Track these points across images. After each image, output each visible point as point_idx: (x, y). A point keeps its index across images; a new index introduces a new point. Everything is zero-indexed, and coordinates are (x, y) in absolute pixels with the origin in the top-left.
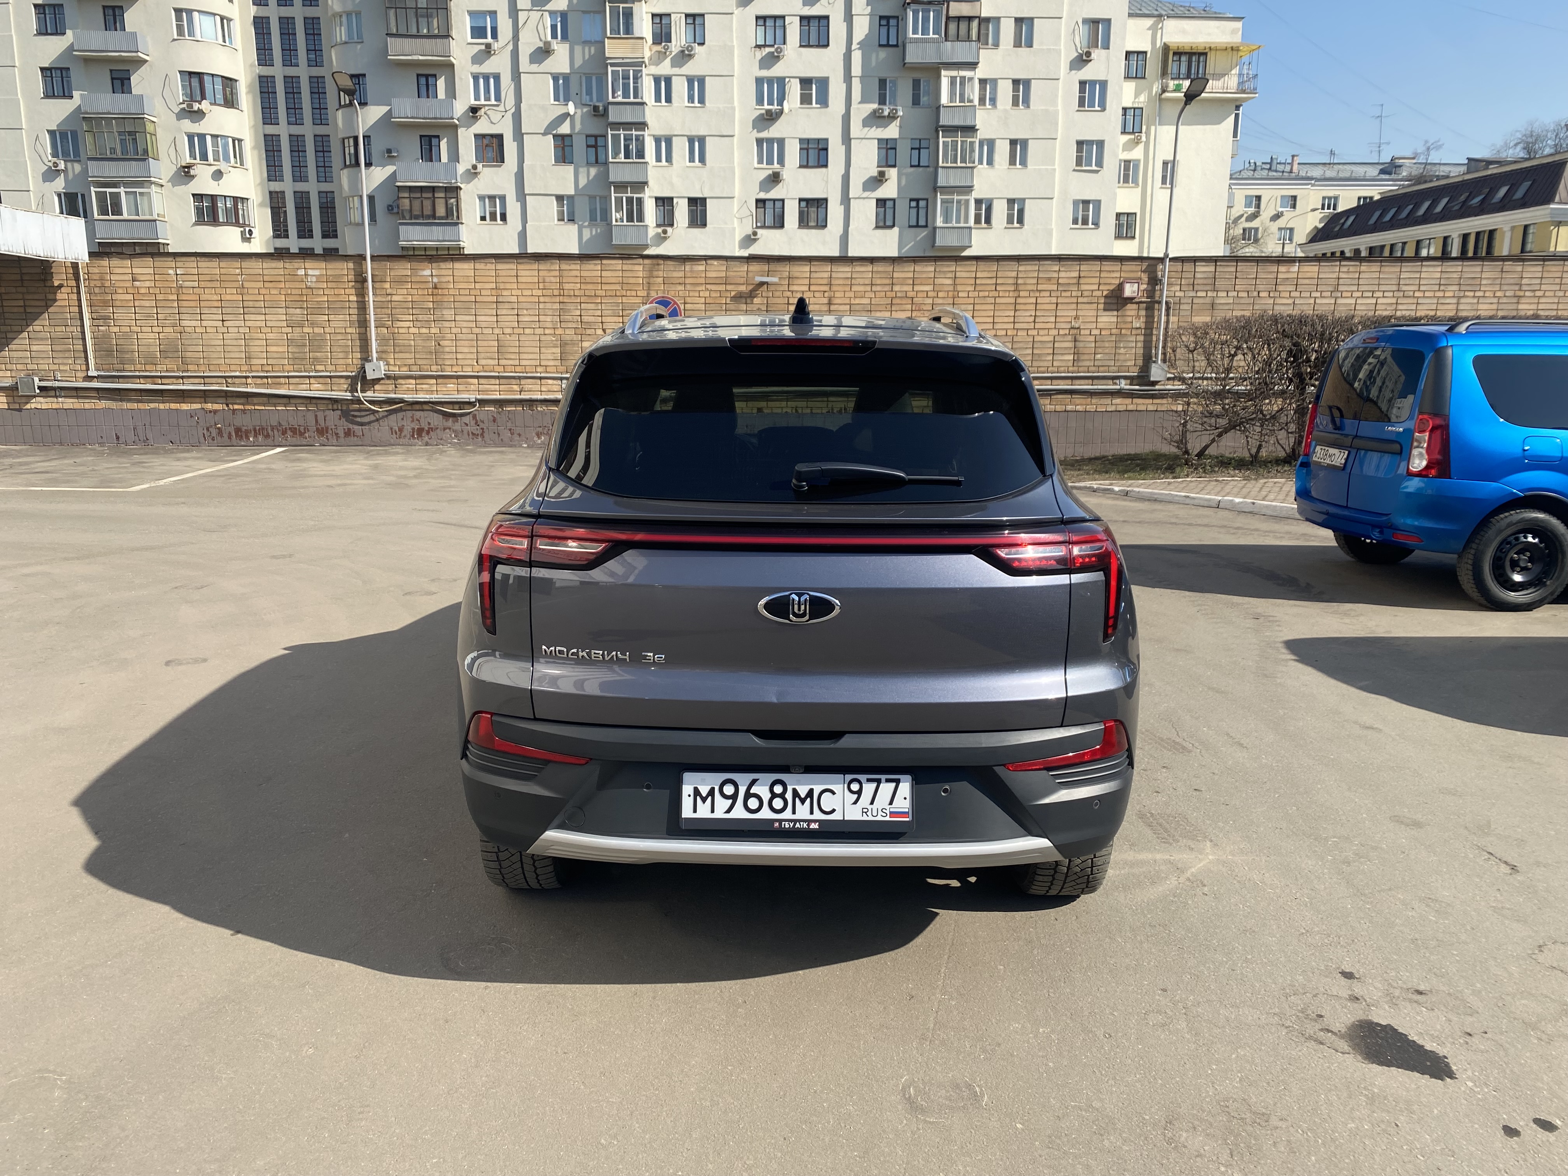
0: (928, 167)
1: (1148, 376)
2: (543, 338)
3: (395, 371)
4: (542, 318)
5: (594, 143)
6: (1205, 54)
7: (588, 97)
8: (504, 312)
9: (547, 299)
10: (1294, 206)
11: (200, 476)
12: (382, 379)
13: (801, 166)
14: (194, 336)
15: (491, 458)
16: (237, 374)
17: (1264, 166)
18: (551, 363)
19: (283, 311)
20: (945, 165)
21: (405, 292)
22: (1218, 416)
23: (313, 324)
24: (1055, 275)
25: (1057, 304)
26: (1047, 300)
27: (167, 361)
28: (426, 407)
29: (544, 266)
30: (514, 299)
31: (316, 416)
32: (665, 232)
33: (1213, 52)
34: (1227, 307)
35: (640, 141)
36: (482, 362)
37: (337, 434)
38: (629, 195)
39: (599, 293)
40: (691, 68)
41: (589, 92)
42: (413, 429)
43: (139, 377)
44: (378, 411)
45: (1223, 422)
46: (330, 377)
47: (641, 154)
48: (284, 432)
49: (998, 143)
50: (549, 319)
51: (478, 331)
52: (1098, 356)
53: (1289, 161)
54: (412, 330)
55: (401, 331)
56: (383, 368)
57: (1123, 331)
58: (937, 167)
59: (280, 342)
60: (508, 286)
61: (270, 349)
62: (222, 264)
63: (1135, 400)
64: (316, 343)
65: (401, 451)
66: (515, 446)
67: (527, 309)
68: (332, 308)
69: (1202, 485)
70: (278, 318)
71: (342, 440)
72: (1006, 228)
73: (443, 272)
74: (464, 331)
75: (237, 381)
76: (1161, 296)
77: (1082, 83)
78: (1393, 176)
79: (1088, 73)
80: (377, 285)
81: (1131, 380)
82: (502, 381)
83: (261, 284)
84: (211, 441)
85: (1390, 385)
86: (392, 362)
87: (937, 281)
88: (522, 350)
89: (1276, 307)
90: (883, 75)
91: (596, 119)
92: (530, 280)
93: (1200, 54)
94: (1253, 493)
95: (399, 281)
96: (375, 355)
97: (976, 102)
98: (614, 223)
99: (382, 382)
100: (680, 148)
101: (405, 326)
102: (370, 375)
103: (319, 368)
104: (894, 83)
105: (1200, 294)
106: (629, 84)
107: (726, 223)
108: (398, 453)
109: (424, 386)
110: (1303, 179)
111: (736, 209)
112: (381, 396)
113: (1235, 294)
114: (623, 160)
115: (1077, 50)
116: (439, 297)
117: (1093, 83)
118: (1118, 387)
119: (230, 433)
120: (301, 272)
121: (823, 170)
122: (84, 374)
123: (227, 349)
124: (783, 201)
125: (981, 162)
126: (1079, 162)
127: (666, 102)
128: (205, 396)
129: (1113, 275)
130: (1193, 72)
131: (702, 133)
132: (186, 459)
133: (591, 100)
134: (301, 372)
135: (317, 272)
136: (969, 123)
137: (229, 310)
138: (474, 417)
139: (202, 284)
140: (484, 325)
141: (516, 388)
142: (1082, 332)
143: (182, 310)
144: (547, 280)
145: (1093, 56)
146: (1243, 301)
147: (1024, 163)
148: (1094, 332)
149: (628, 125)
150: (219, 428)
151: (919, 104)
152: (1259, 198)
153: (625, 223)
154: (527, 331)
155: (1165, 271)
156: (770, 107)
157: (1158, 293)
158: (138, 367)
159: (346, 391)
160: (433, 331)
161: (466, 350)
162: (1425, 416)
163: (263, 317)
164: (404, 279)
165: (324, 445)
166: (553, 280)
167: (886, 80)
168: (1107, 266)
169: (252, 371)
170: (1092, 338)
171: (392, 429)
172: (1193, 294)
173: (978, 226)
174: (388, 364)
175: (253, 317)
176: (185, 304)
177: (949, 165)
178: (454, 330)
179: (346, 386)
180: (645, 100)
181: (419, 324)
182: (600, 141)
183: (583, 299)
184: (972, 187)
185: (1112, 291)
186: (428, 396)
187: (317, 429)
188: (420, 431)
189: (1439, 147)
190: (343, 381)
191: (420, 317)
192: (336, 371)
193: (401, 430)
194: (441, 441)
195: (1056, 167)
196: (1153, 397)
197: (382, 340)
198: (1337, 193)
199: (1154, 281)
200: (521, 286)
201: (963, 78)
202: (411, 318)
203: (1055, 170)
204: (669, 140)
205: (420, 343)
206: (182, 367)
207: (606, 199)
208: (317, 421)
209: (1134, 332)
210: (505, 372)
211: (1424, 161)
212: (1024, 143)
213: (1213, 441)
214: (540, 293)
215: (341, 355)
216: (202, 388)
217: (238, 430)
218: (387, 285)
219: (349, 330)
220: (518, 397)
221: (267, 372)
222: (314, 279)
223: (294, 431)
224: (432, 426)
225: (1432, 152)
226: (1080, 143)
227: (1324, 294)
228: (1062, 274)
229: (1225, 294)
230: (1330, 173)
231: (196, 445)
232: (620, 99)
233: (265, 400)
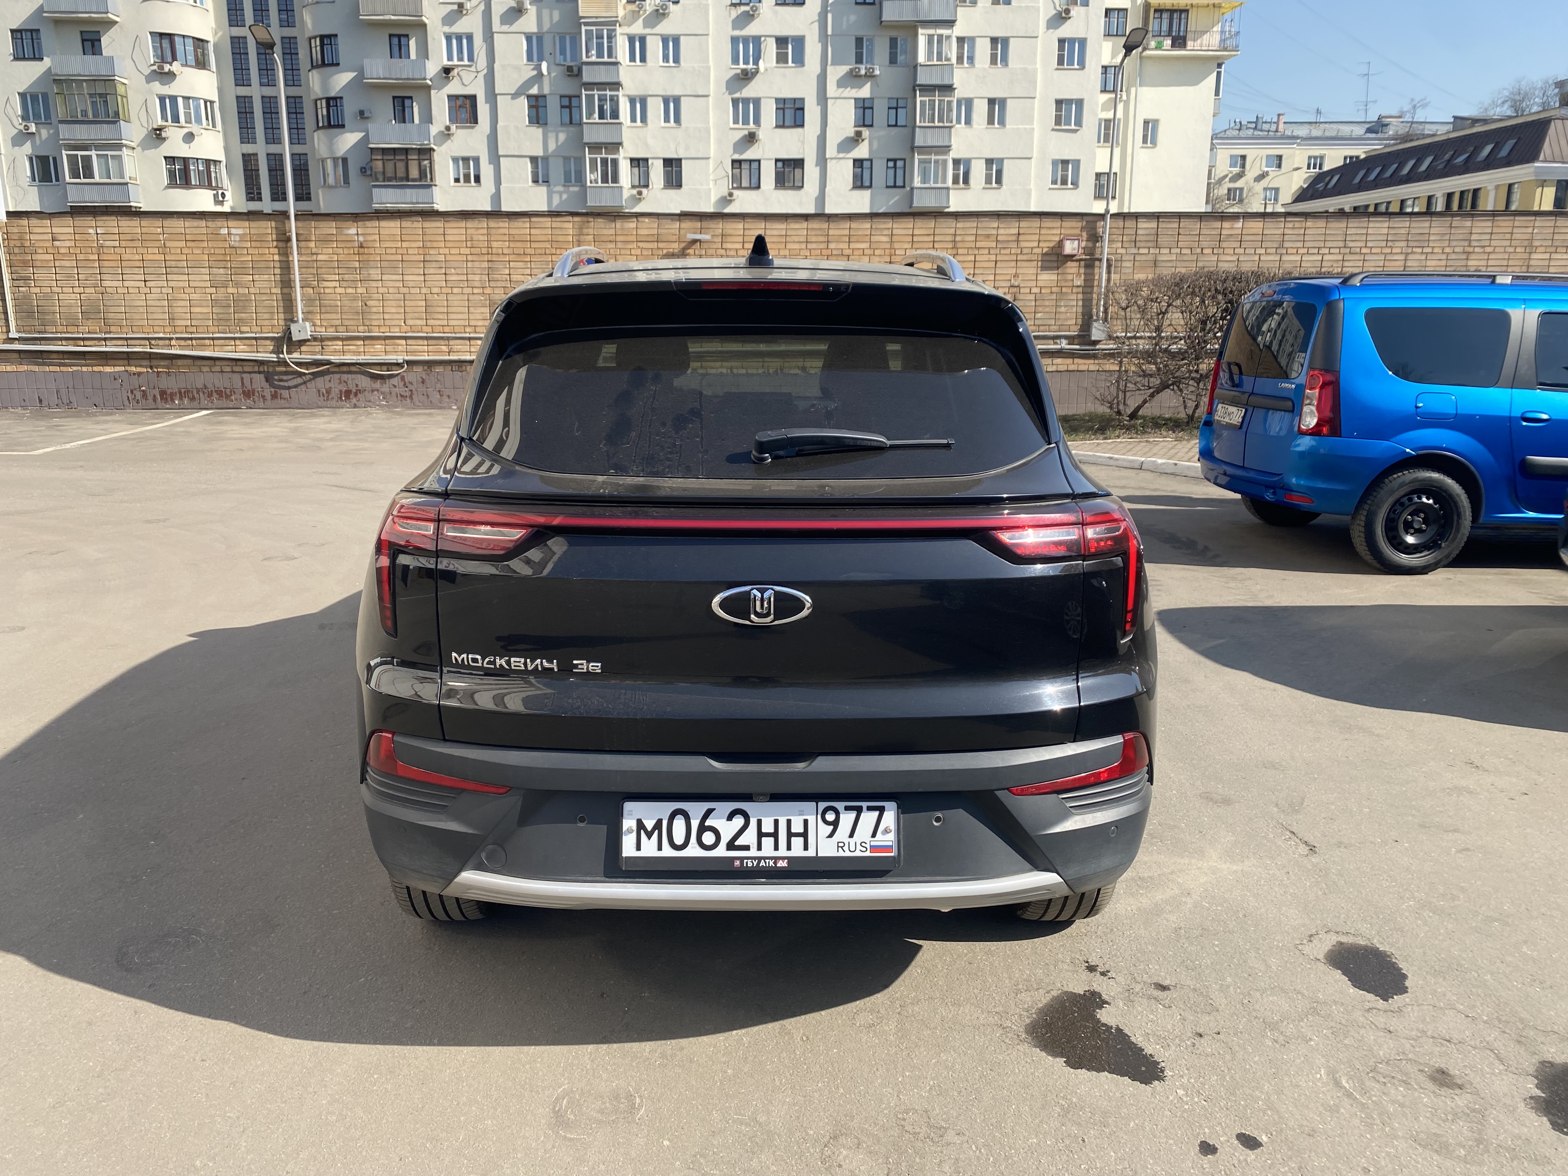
0: (905, 126)
1: (1090, 336)
2: (471, 297)
3: (322, 332)
4: (470, 277)
5: (568, 104)
6: (1187, 11)
7: (562, 57)
8: (432, 271)
9: (475, 258)
10: (1279, 166)
11: (115, 439)
12: (308, 340)
13: (777, 127)
14: (116, 297)
15: (415, 420)
16: (161, 335)
17: (1249, 125)
18: (480, 323)
19: (207, 271)
20: (923, 124)
21: (331, 251)
22: (1151, 376)
23: (237, 285)
24: (994, 232)
25: (996, 262)
26: (986, 258)
27: (89, 322)
28: (353, 369)
29: (471, 224)
30: (442, 258)
31: (242, 379)
32: (640, 193)
33: (1195, 9)
34: (1170, 264)
35: (615, 101)
36: (409, 322)
37: (263, 397)
38: (604, 156)
39: (528, 251)
40: (666, 27)
41: (563, 52)
42: (341, 391)
43: (61, 339)
44: (305, 374)
45: (1156, 381)
46: (256, 339)
47: (615, 114)
48: (210, 395)
49: (976, 102)
50: (477, 278)
51: (405, 290)
52: (1039, 315)
53: (1275, 120)
54: (339, 290)
55: (327, 291)
56: (309, 329)
57: (1064, 290)
58: (914, 127)
59: (204, 303)
60: (435, 245)
61: (194, 310)
62: (144, 223)
63: (1076, 360)
64: (241, 304)
65: (327, 413)
66: (444, 408)
67: (455, 268)
68: (256, 268)
69: (1131, 446)
70: (202, 278)
71: (269, 403)
72: (984, 188)
73: (369, 231)
74: (391, 290)
75: (161, 342)
76: (1102, 253)
77: (1061, 41)
78: (1379, 135)
79: (1067, 30)
80: (302, 244)
81: (1071, 339)
82: (431, 342)
83: (183, 244)
84: (135, 404)
85: (1290, 338)
86: (318, 322)
87: (874, 239)
88: (450, 310)
89: (1220, 264)
90: (860, 33)
91: (569, 78)
92: (457, 238)
93: (1181, 11)
94: (1180, 454)
95: (324, 240)
96: (300, 316)
97: (954, 60)
98: (588, 184)
99: (308, 343)
100: (655, 108)
101: (332, 286)
102: (296, 337)
103: (244, 329)
104: (871, 41)
105: (1142, 251)
106: (603, 43)
107: (702, 184)
108: (323, 416)
109: (351, 347)
110: (1289, 138)
111: (711, 170)
112: (307, 357)
113: (1178, 251)
114: (597, 120)
115: (1055, 8)
116: (365, 256)
117: (1072, 41)
118: (1058, 347)
119: (154, 396)
120: (224, 231)
121: (800, 130)
122: (5, 337)
123: (150, 309)
124: (759, 161)
125: (959, 121)
126: (1058, 121)
127: (641, 61)
128: (128, 357)
129: (1053, 232)
130: (1174, 29)
131: (677, 92)
132: (107, 422)
133: (565, 60)
134: (226, 333)
135: (240, 231)
136: (946, 82)
137: (151, 270)
138: (403, 378)
139: (123, 244)
140: (411, 284)
141: (444, 348)
142: (1022, 290)
143: (104, 270)
144: (475, 238)
145: (1072, 13)
146: (1185, 258)
147: (1002, 122)
148: (1035, 290)
149: (601, 86)
150: (143, 391)
151: (896, 63)
152: (1244, 157)
153: (600, 184)
154: (455, 290)
155: (1106, 228)
156: (745, 67)
157: (1098, 251)
158: (60, 328)
159: (271, 353)
160: (360, 291)
161: (393, 310)
162: (1316, 372)
163: (186, 277)
164: (329, 238)
165: (251, 408)
166: (481, 238)
167: (862, 39)
168: (1047, 223)
169: (176, 333)
170: (1032, 297)
171: (319, 391)
172: (1134, 251)
173: (956, 186)
174: (314, 325)
175: (175, 277)
176: (106, 264)
177: (927, 124)
178: (381, 290)
179: (272, 348)
180: (620, 59)
181: (345, 284)
182: (575, 102)
183: (512, 258)
184: (950, 146)
185: (1053, 248)
186: (355, 358)
187: (244, 392)
188: (348, 393)
189: (1424, 106)
190: (268, 342)
191: (346, 277)
192: (262, 332)
193: (328, 392)
194: (369, 404)
195: (1035, 126)
196: (1094, 357)
197: (308, 301)
198: (1323, 152)
199: (1095, 238)
200: (449, 245)
201: (940, 37)
202: (337, 277)
203: (1033, 129)
204: (643, 101)
205: (347, 303)
206: (104, 329)
207: (580, 160)
208: (243, 383)
209: (1075, 290)
210: (433, 332)
211: (1410, 120)
212: (1003, 102)
213: (1145, 402)
214: (467, 251)
215: (266, 316)
216: (125, 349)
217: (163, 393)
218: (312, 245)
219: (274, 291)
220: (447, 358)
221: (191, 333)
222: (237, 238)
223: (220, 393)
224: (360, 388)
225: (1418, 111)
226: (1059, 102)
227: (1269, 251)
228: (1001, 231)
229: (1167, 251)
230: (1316, 133)
231: (121, 408)
232: (594, 59)
233: (190, 362)
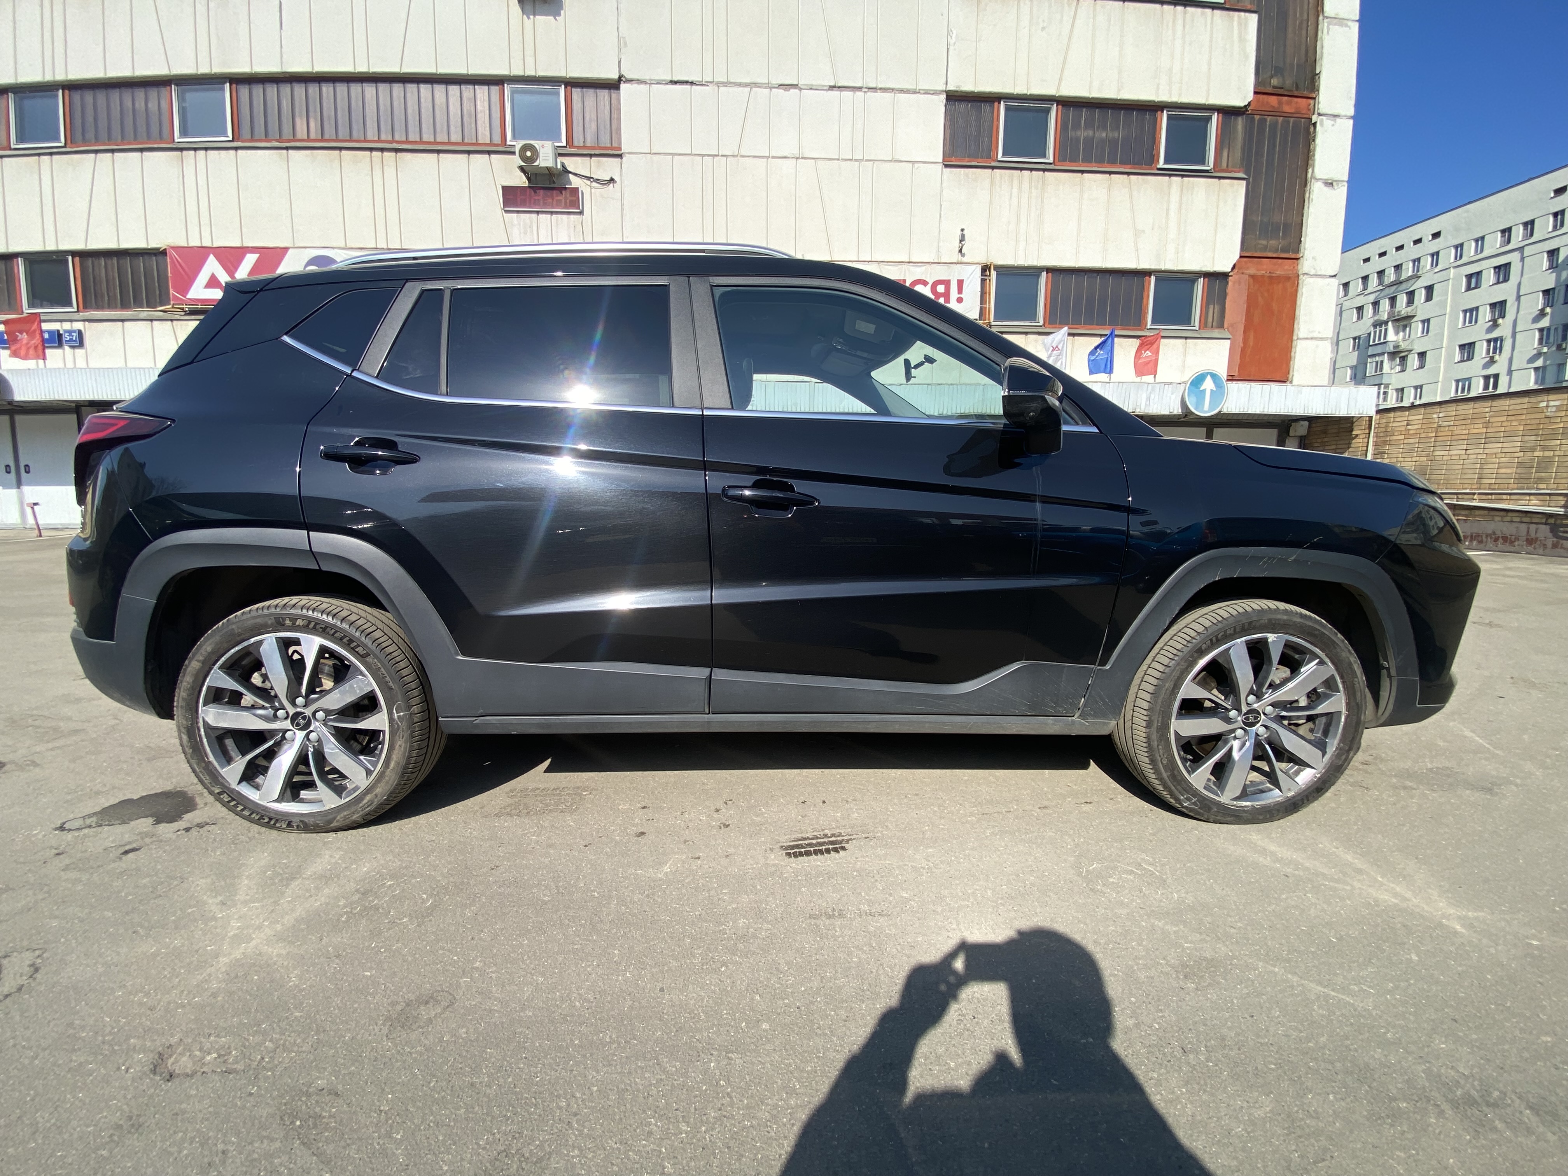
14: (1441, 463)
16: (1468, 491)
19: (1520, 438)
23: (1544, 448)
31: (1529, 528)
37: (1544, 545)
59: (1512, 465)
61: (1500, 471)
62: (1476, 405)
64: (1543, 465)
70: (1514, 445)
71: (1548, 551)
75: (1466, 497)
83: (1504, 418)
120: (1544, 404)
123: (1465, 471)
134: (1524, 490)
135: (1558, 403)
137: (1473, 441)
139: (1457, 423)
143: (1437, 444)
159: (1561, 507)
163: (1500, 445)
169: (1481, 489)
175: (1491, 445)
176: (1440, 439)
179: (1563, 503)
187: (1527, 540)
190: (1561, 498)
192: (1557, 489)
208: (1528, 532)
221: (1494, 489)
222: (1552, 409)
223: (1505, 539)
233: (1486, 512)
